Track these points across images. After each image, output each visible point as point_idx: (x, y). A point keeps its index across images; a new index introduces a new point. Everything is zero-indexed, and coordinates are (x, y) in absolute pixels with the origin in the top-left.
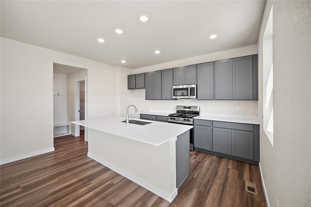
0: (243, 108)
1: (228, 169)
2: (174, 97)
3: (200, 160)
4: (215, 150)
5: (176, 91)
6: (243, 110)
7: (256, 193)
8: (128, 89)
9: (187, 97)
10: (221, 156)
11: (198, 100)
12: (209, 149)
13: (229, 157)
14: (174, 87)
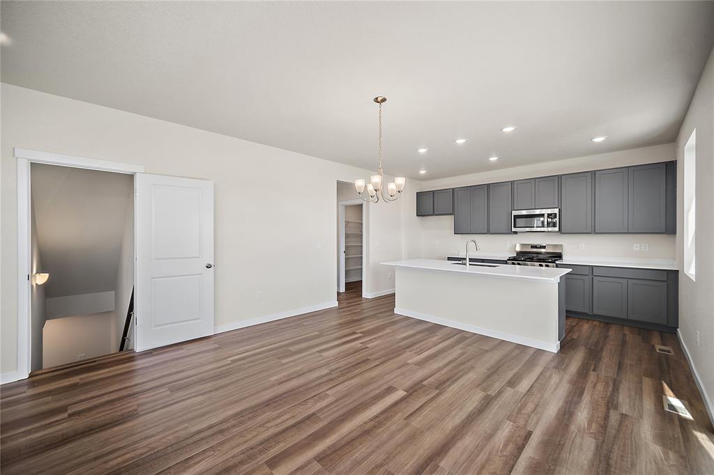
0: (647, 247)
1: (625, 335)
2: (514, 229)
3: (574, 324)
4: (596, 312)
5: (517, 220)
6: (647, 250)
7: (672, 353)
8: (417, 216)
9: (542, 229)
10: (607, 322)
11: (561, 233)
12: (587, 310)
13: (622, 322)
14: (515, 213)
